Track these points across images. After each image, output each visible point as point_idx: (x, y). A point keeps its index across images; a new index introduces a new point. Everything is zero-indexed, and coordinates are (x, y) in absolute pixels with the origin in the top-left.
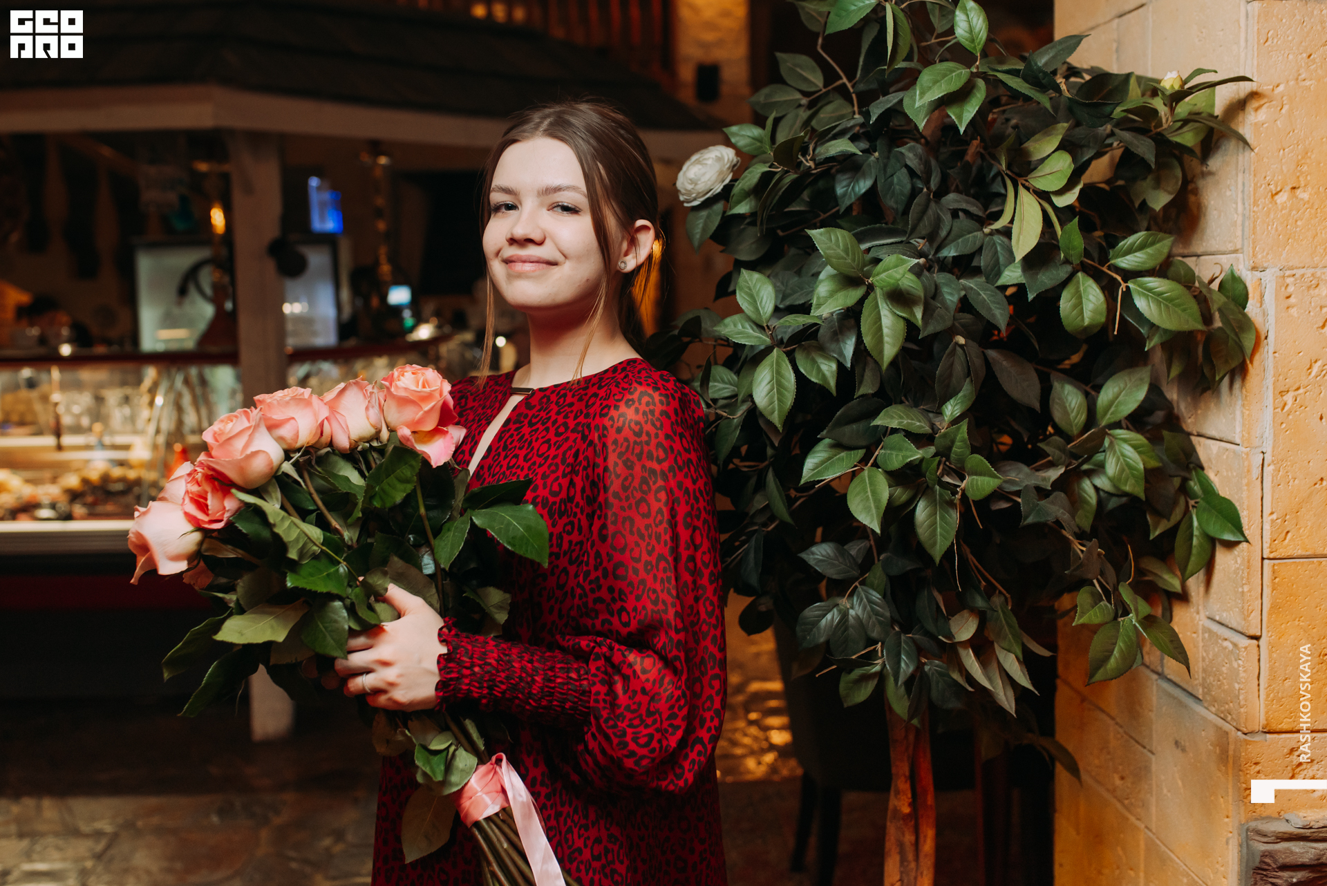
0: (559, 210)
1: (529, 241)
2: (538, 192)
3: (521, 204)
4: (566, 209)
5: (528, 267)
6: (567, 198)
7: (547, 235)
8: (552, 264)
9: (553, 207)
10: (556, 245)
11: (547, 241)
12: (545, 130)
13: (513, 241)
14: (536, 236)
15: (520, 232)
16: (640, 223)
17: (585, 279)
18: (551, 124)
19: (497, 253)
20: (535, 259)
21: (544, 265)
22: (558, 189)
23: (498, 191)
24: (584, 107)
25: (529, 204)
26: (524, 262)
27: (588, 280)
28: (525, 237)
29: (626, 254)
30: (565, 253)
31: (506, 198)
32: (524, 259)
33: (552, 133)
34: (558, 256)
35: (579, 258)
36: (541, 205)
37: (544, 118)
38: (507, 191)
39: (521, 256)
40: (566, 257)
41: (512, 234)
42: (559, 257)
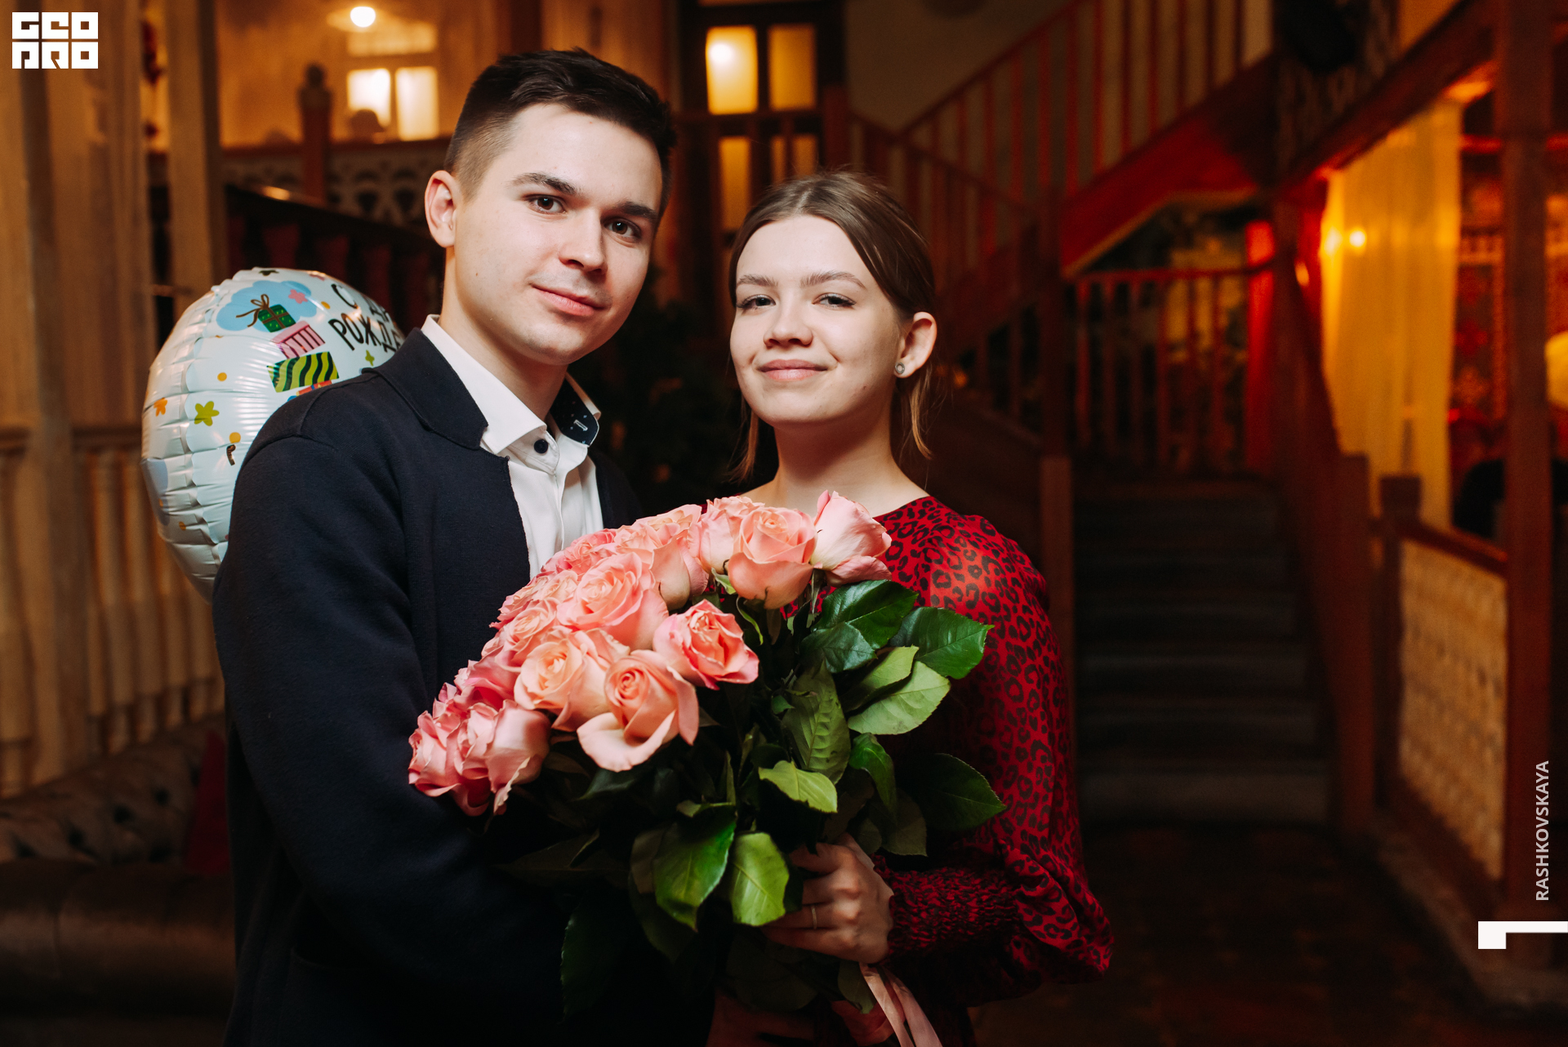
0: (826, 302)
1: (795, 342)
2: (802, 282)
3: (779, 297)
4: (835, 301)
5: (793, 374)
6: (835, 288)
7: (815, 334)
8: (821, 368)
9: (819, 300)
10: (826, 344)
11: (816, 341)
12: (805, 207)
13: (773, 343)
14: (802, 335)
15: (783, 331)
16: (920, 316)
17: (862, 387)
18: (811, 199)
19: (751, 360)
20: (801, 364)
21: (812, 372)
22: (826, 278)
23: (749, 283)
24: (844, 176)
25: (790, 297)
26: (788, 368)
27: (865, 387)
28: (790, 337)
29: (903, 356)
30: (839, 354)
31: (760, 292)
32: (787, 365)
33: (812, 210)
34: (828, 360)
35: (855, 361)
36: (806, 298)
37: (800, 191)
38: (761, 282)
39: (785, 361)
40: (837, 359)
41: (773, 334)
42: (830, 361)
